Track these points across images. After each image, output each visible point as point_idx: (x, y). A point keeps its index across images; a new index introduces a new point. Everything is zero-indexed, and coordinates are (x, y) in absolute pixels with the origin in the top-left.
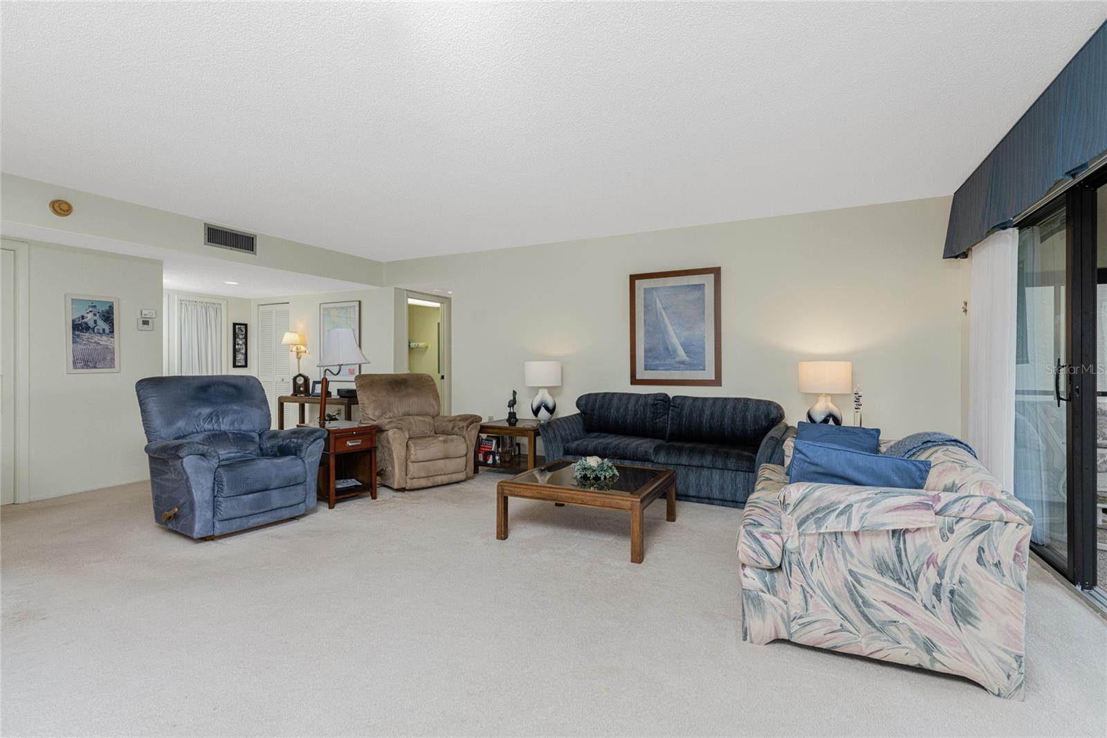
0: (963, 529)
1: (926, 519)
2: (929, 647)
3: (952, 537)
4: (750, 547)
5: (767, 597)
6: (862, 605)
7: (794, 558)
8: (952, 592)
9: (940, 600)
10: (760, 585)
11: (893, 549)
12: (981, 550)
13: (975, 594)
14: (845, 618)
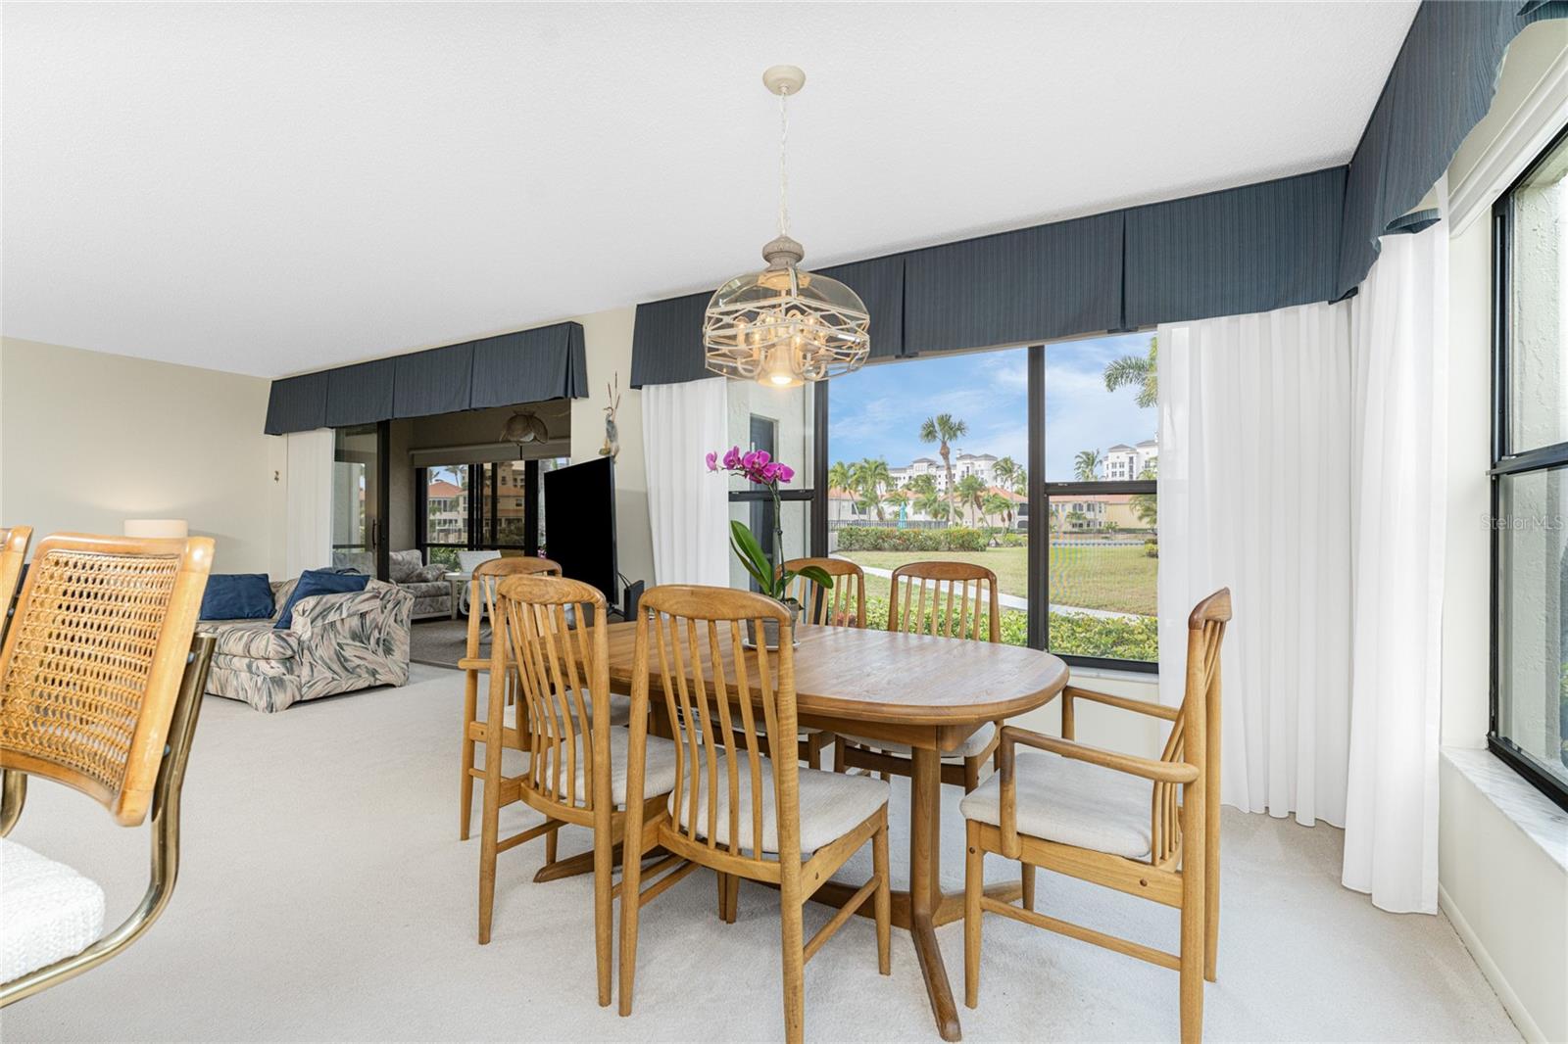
0: (390, 606)
1: (377, 603)
2: (374, 673)
3: (386, 611)
4: (279, 645)
5: (287, 677)
6: (342, 660)
7: (305, 646)
8: (384, 640)
9: (379, 646)
10: (283, 670)
11: (360, 624)
12: (396, 615)
13: (393, 638)
14: (335, 672)
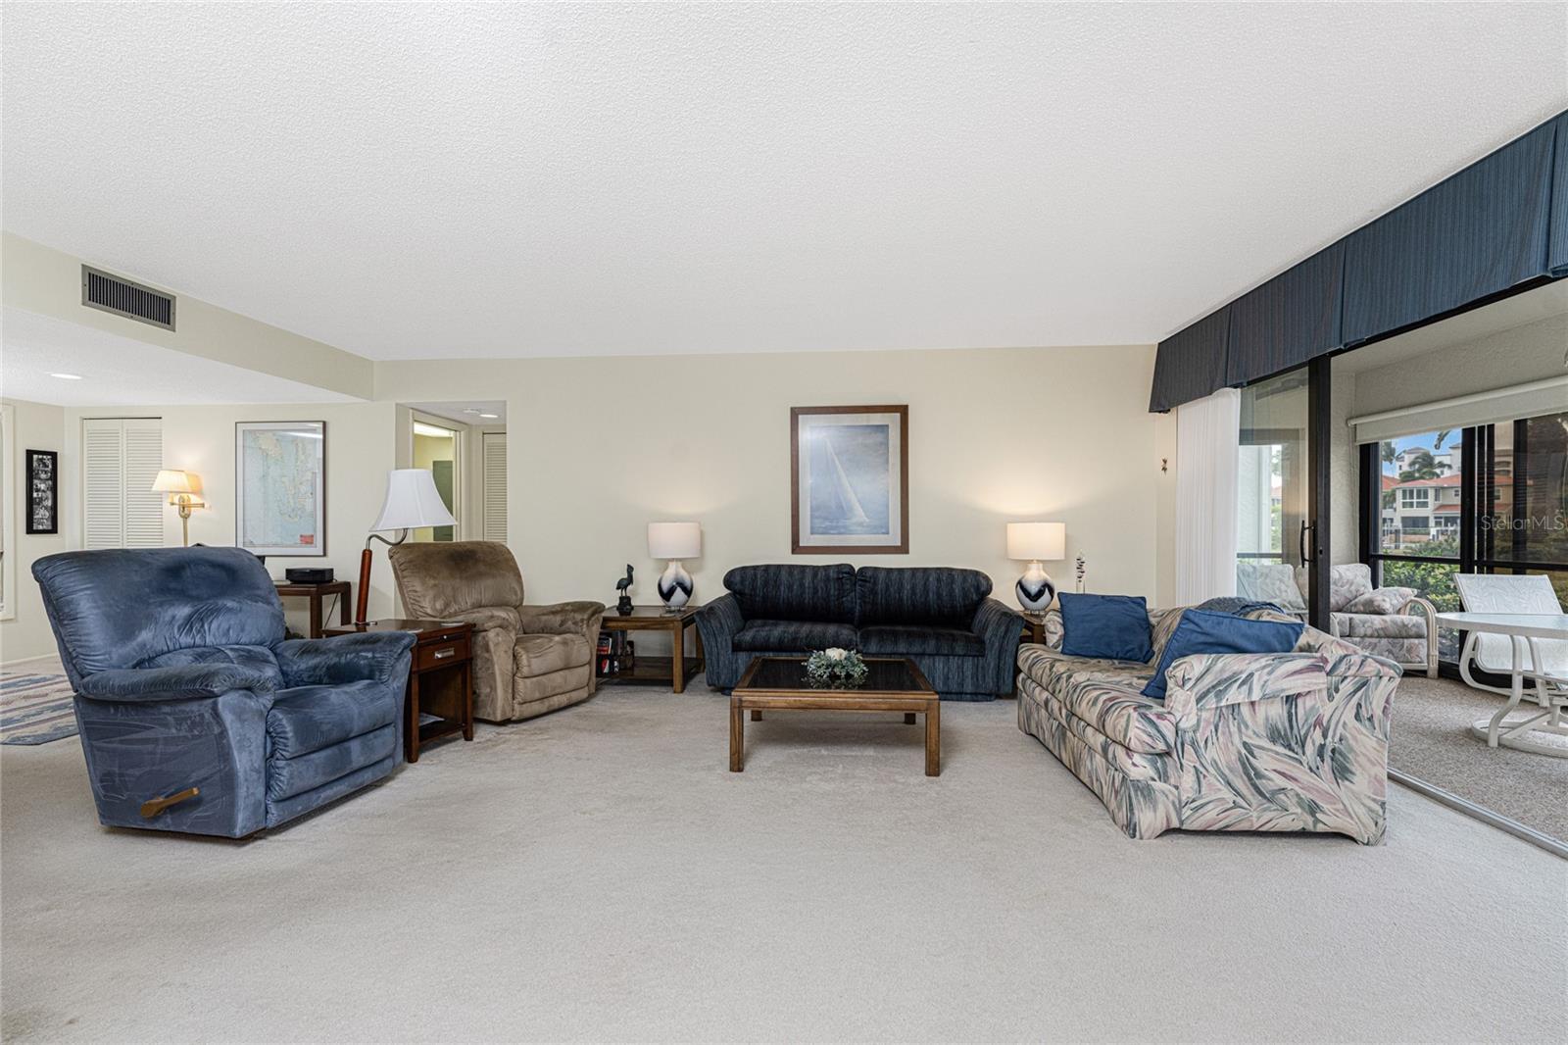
0: (1346, 687)
1: (1320, 680)
2: (1313, 809)
3: (1337, 696)
4: (1144, 731)
5: (1158, 785)
6: (1253, 775)
7: (1188, 738)
8: (1333, 751)
9: (1323, 761)
10: (1152, 773)
11: (1286, 715)
12: (1359, 705)
13: (1352, 750)
14: (1238, 793)
